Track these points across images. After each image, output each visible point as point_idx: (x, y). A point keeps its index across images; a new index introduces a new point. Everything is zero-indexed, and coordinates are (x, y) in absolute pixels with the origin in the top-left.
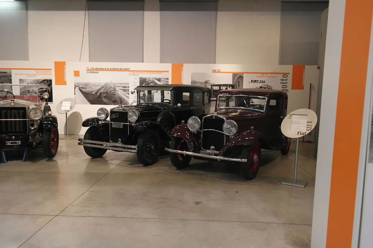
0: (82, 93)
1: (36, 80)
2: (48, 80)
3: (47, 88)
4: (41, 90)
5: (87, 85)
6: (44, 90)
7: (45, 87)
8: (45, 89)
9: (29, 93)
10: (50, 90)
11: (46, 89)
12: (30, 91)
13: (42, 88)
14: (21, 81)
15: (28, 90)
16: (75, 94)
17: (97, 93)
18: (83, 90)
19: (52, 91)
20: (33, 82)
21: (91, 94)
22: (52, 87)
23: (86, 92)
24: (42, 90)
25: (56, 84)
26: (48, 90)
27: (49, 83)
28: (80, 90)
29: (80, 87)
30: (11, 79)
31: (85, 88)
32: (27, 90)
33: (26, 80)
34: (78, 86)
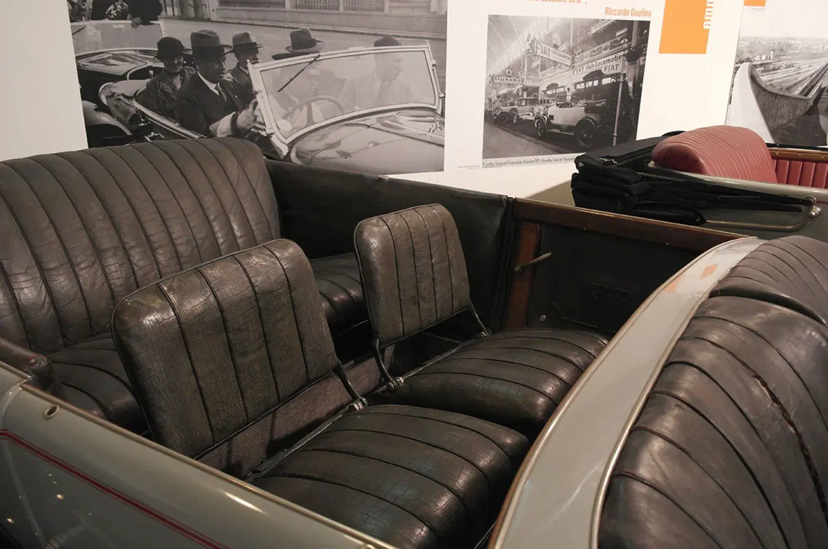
0: (757, 97)
1: (574, 19)
2: (629, 24)
3: (619, 70)
4: (590, 84)
5: (781, 50)
6: (606, 81)
7: (611, 64)
8: (611, 76)
9: (534, 102)
10: (630, 84)
11: (617, 76)
12: (536, 89)
13: (598, 75)
14: (498, 26)
15: (529, 84)
16: (730, 102)
17: (806, 92)
18: (764, 79)
19: (641, 89)
20: (557, 38)
21: (788, 97)
22: (642, 68)
23: (769, 89)
24: (596, 83)
25: (663, 50)
26: (625, 83)
27: (633, 44)
28: (753, 79)
29: (757, 60)
30: (445, 17)
31: (774, 70)
32: (525, 89)
33: (522, 22)
34: (748, 60)
